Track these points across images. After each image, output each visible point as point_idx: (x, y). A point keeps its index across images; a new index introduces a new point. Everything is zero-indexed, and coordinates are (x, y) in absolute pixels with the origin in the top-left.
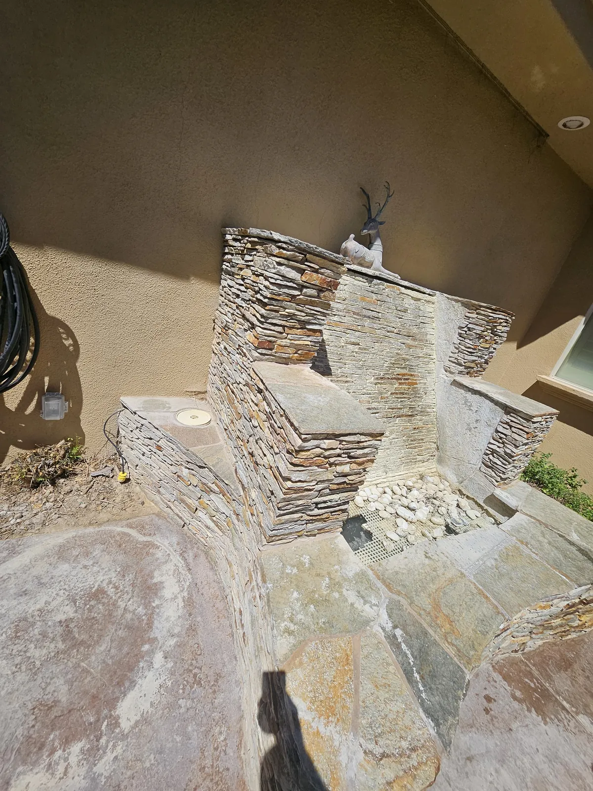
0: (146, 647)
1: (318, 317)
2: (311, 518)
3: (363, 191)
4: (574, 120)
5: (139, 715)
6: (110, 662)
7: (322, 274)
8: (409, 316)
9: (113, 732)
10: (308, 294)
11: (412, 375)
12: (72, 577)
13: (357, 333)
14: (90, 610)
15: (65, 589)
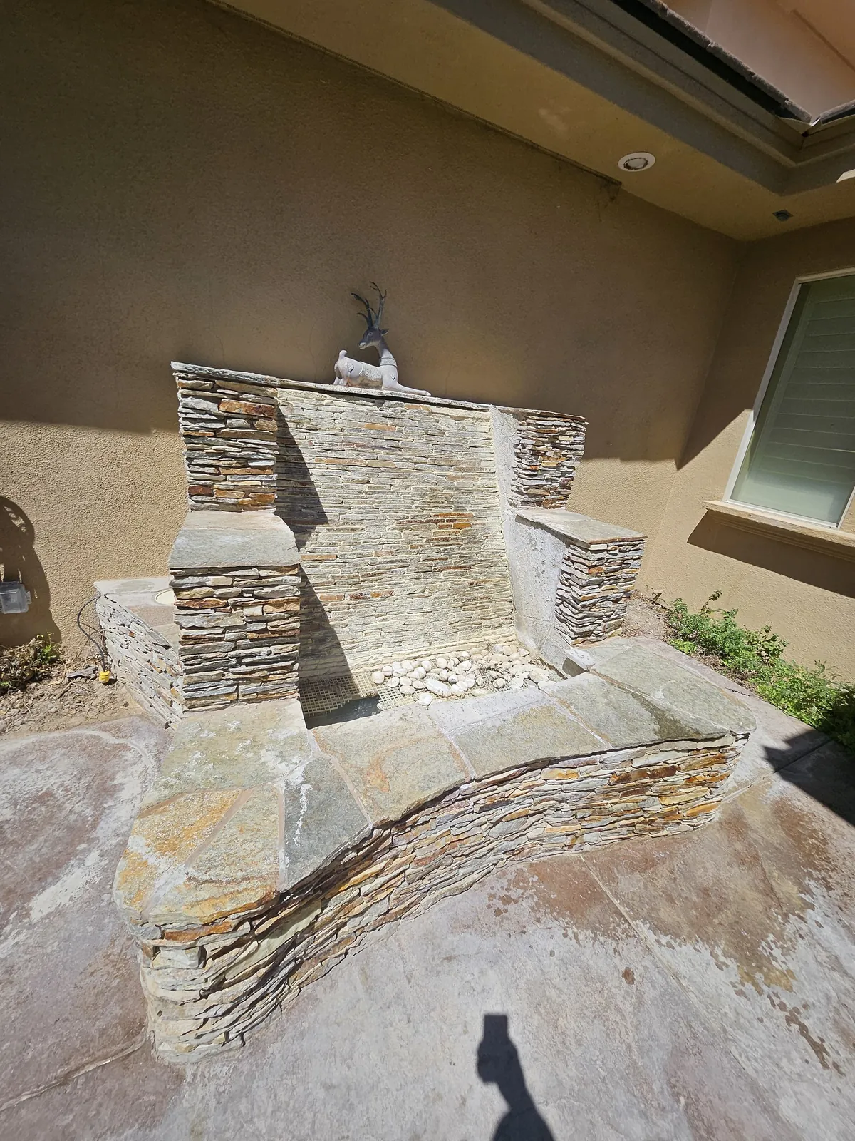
0: (83, 846)
1: (261, 451)
2: (238, 676)
3: (357, 297)
4: (636, 158)
5: (54, 907)
6: (37, 860)
7: (246, 400)
8: (449, 440)
9: (20, 922)
10: (236, 425)
11: (460, 515)
12: (19, 781)
13: (365, 470)
14: (30, 813)
15: (9, 793)
